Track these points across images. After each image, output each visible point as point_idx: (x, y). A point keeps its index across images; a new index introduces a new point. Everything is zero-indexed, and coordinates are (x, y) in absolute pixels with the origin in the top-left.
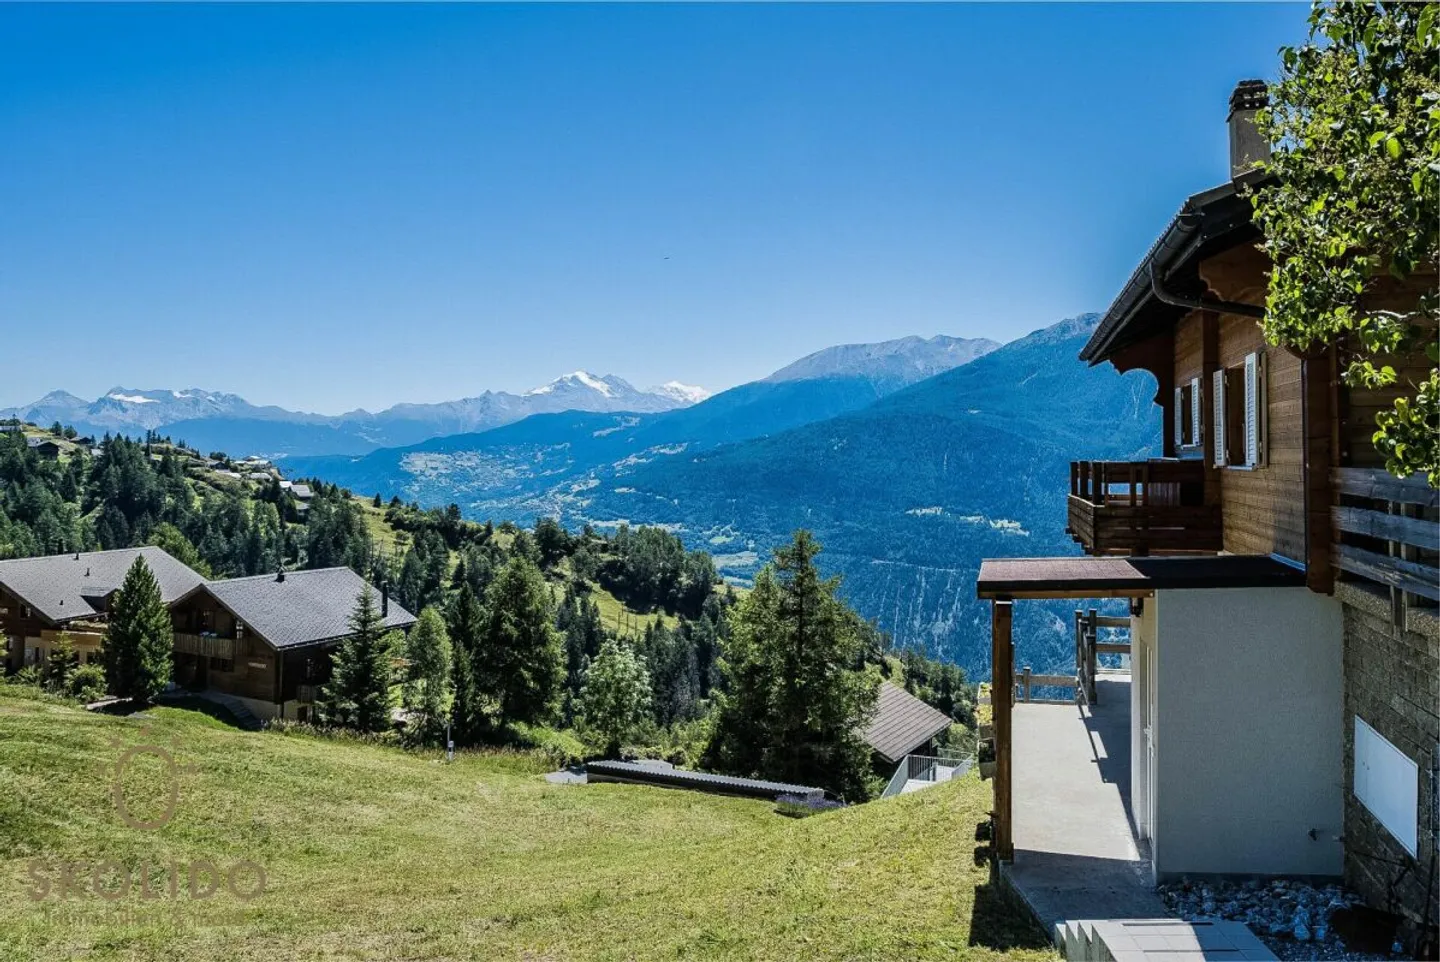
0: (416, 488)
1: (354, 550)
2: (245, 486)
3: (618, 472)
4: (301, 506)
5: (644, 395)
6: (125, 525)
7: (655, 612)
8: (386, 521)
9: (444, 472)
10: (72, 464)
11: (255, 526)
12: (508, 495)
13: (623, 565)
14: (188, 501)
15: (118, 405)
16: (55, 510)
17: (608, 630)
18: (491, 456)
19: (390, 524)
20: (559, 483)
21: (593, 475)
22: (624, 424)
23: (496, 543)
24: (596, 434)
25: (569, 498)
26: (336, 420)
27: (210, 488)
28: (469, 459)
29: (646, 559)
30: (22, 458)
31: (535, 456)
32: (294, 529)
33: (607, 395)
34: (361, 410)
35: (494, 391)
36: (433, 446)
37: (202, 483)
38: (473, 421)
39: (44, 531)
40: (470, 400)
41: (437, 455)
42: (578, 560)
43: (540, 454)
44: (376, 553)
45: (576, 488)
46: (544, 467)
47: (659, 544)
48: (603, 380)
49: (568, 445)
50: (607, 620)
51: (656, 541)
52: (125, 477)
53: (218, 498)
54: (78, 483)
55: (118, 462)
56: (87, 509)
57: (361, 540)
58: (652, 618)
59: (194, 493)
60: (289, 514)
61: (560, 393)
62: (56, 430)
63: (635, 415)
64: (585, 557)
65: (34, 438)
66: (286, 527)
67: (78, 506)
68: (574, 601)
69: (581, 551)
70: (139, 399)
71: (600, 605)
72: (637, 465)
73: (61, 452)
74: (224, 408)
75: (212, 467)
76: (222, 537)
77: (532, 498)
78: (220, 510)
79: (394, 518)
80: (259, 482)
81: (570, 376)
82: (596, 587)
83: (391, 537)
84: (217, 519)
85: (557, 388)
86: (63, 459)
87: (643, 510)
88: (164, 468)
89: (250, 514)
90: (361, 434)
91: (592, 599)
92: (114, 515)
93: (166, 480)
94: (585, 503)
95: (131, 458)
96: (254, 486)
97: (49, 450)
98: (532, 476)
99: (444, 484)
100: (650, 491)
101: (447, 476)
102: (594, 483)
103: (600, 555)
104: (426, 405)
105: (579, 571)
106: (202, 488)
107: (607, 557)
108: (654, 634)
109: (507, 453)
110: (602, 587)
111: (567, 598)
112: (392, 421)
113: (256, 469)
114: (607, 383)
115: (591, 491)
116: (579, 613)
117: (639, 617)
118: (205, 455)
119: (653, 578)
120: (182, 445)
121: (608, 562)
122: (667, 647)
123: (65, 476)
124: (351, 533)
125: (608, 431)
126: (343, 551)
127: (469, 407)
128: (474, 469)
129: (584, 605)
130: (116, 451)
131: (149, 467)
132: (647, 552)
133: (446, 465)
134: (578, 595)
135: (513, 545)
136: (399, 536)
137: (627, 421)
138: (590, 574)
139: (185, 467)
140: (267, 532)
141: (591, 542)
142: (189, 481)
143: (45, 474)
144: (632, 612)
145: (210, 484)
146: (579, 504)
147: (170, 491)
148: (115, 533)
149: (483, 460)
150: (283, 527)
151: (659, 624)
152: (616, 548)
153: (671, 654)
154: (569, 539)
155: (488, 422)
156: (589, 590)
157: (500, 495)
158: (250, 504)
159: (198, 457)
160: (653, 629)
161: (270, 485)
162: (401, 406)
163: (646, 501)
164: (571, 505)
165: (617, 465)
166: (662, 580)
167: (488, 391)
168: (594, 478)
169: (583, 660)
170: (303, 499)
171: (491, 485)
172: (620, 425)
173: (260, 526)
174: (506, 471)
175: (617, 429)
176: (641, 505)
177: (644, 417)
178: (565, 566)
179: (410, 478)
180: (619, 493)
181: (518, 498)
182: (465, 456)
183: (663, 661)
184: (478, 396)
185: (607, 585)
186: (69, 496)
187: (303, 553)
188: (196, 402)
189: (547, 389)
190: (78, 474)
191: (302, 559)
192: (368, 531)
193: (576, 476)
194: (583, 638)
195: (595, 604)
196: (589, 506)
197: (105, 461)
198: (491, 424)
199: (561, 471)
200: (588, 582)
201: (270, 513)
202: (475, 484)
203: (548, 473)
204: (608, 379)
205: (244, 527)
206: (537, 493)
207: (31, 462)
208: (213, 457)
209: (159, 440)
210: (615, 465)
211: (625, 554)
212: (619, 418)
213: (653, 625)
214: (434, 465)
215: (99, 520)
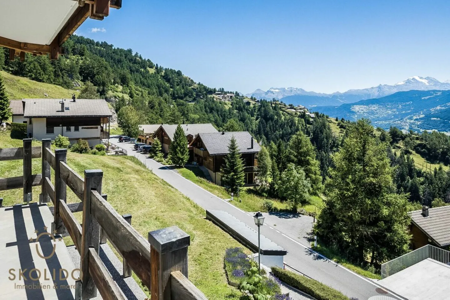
0: (356, 116)
1: (326, 133)
2: (296, 114)
3: (432, 112)
4: (311, 120)
5: (444, 84)
6: (265, 124)
7: (439, 163)
8: (338, 125)
9: (365, 111)
10: (253, 107)
11: (298, 125)
12: (389, 119)
13: (425, 145)
14: (281, 118)
15: (272, 92)
16: (249, 119)
17: (418, 168)
18: (382, 106)
19: (339, 126)
20: (408, 116)
21: (422, 113)
22: (434, 94)
23: (375, 134)
24: (423, 98)
25: (412, 121)
26: (330, 95)
27: (287, 114)
28: (374, 107)
29: (435, 143)
30: (242, 105)
31: (398, 106)
32: (309, 127)
33: (427, 84)
34: (338, 92)
35: (383, 85)
36: (362, 103)
37: (285, 113)
38: (375, 95)
39: (246, 125)
40: (374, 88)
41: (363, 106)
42: (406, 142)
43: (400, 105)
44: (333, 135)
45: (415, 118)
46: (402, 110)
47: (441, 138)
48: (425, 79)
49: (412, 102)
50: (417, 165)
51: (439, 137)
52: (265, 110)
53: (288, 117)
54: (255, 112)
55: (264, 107)
56: (257, 119)
57: (328, 131)
58: (437, 166)
59: (282, 115)
60: (308, 122)
61: (408, 84)
62: (252, 98)
63: (440, 91)
64: (409, 142)
65: (245, 100)
66: (307, 126)
67: (255, 118)
68: (404, 157)
69: (408, 139)
70: (277, 91)
71: (415, 159)
72: (440, 110)
73: (251, 104)
74: (299, 92)
75: (288, 108)
76: (289, 128)
77: (398, 120)
78: (288, 120)
79: (340, 125)
80: (300, 112)
81: (412, 78)
82: (414, 152)
83: (339, 130)
84: (288, 123)
85: (406, 82)
86: (252, 106)
87: (443, 126)
88: (275, 108)
89: (297, 122)
90: (338, 99)
91: (411, 157)
92: (262, 121)
93: (275, 111)
94: (419, 123)
95: (267, 105)
96: (299, 114)
97: (248, 103)
98: (397, 113)
99: (366, 115)
100: (446, 119)
101: (367, 112)
102: (422, 116)
103: (416, 141)
104: (359, 90)
105: (406, 146)
106: (285, 114)
107: (418, 142)
108: (438, 172)
109: (388, 105)
110: (416, 152)
111: (401, 155)
112: (348, 95)
113: (301, 109)
114: (427, 80)
115: (421, 119)
116: (406, 161)
117: (432, 165)
118: (287, 105)
119: (438, 151)
120: (282, 102)
121: (419, 144)
122: (443, 178)
123: (252, 110)
124: (325, 128)
125: (428, 97)
126: (323, 134)
127: (374, 90)
128: (376, 110)
129: (408, 158)
130: (263, 103)
131: (271, 108)
132: (435, 141)
133: (366, 109)
134: (406, 155)
135: (381, 135)
136: (341, 130)
137: (436, 93)
138: (411, 147)
139: (280, 108)
140: (301, 127)
141: (411, 136)
142: (281, 112)
143: (247, 110)
144: (428, 163)
145: (287, 113)
146: (416, 123)
147: (276, 115)
148: (263, 126)
149: (379, 108)
150: (306, 125)
151: (440, 169)
152: (422, 139)
153: (446, 180)
154: (403, 135)
155: (381, 95)
156: (411, 153)
157: (385, 119)
158: (297, 118)
159: (285, 106)
160: (438, 170)
161: (302, 113)
162: (350, 90)
163: (444, 123)
164: (413, 124)
165: (432, 110)
166: (442, 152)
167: (380, 85)
168: (422, 114)
169: (407, 178)
170: (312, 118)
171: (382, 116)
172: (433, 95)
173: (299, 125)
174: (388, 111)
175: (432, 96)
176: (442, 124)
177: (443, 92)
178: (401, 144)
179: (354, 113)
180: (433, 120)
181: (392, 121)
182: (373, 106)
183: (441, 183)
184: (377, 86)
185: (418, 152)
186: (252, 116)
187: (312, 134)
188: (291, 91)
189: (403, 83)
190: (255, 110)
191: (311, 136)
192: (331, 128)
193: (415, 113)
194: (407, 170)
195: (412, 159)
196: (420, 124)
197: (261, 106)
198: (382, 95)
199: (409, 111)
200: (411, 150)
201: (302, 122)
202: (376, 115)
203: (404, 112)
204: (427, 78)
205: (295, 125)
206: (400, 119)
207: (244, 106)
208: (289, 105)
209: (276, 101)
210: (431, 109)
211: (426, 141)
212: (432, 93)
213: (438, 169)
214: (362, 109)
215: (259, 122)
